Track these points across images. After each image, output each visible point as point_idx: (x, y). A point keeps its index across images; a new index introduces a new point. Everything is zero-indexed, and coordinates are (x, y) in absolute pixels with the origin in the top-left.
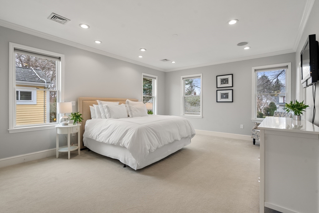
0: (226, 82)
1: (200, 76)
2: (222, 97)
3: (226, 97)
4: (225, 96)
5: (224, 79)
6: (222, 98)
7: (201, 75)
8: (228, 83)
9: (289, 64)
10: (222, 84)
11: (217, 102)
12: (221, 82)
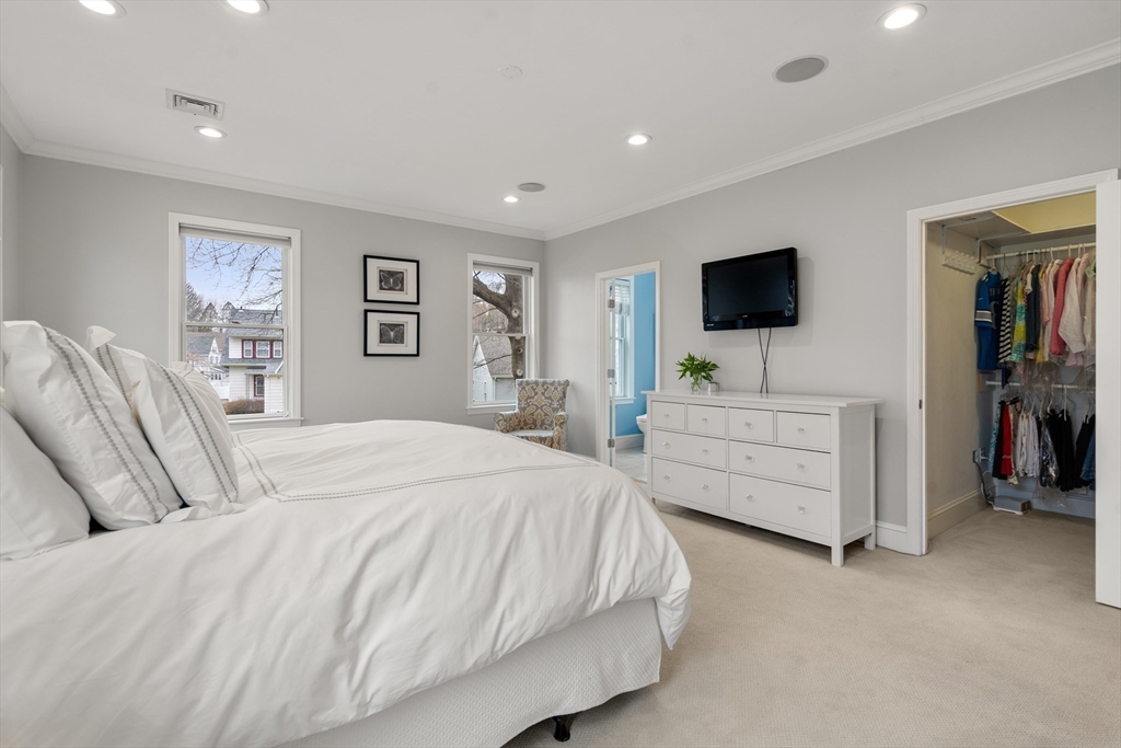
0: (395, 283)
1: (288, 240)
2: (383, 338)
3: (396, 336)
4: (392, 333)
5: (391, 274)
6: (382, 341)
7: (296, 235)
8: (402, 290)
9: (536, 267)
10: (381, 288)
11: (366, 354)
12: (381, 281)
